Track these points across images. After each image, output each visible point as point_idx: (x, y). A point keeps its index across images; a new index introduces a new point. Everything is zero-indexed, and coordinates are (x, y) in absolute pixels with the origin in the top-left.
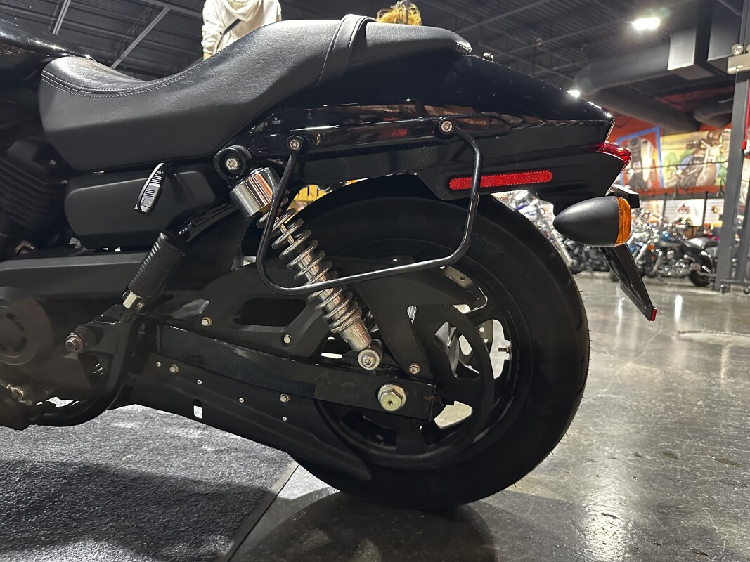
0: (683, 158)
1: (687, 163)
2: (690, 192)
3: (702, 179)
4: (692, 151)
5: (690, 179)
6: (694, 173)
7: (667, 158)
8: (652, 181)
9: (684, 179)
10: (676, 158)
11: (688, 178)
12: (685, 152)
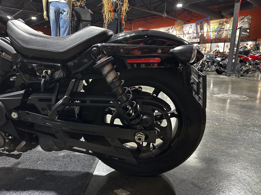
0: (217, 28)
1: (219, 30)
2: (219, 40)
3: (223, 36)
4: (221, 25)
5: (220, 36)
6: (221, 34)
7: (212, 28)
8: (207, 37)
9: (218, 36)
10: (215, 28)
11: (219, 35)
12: (218, 26)
